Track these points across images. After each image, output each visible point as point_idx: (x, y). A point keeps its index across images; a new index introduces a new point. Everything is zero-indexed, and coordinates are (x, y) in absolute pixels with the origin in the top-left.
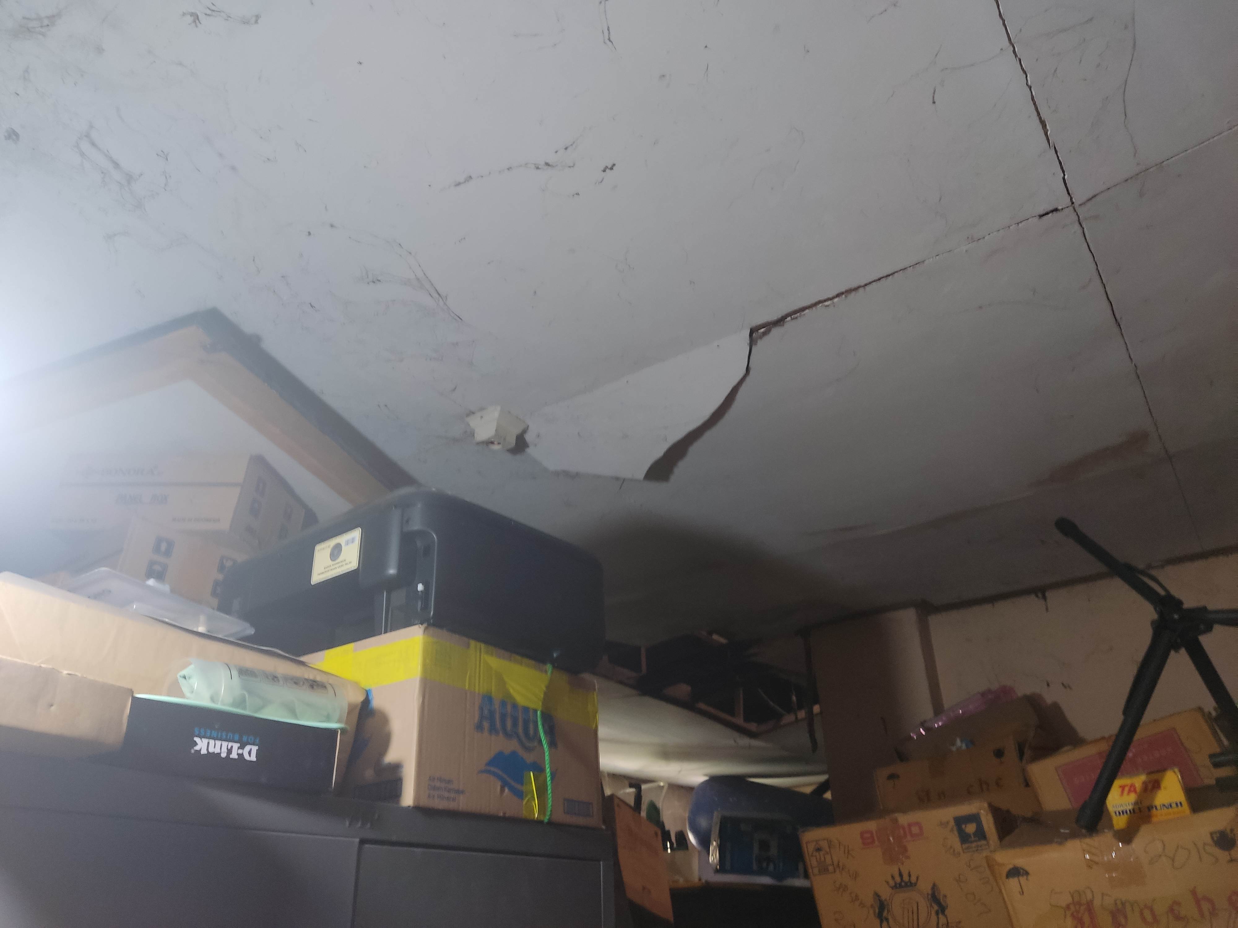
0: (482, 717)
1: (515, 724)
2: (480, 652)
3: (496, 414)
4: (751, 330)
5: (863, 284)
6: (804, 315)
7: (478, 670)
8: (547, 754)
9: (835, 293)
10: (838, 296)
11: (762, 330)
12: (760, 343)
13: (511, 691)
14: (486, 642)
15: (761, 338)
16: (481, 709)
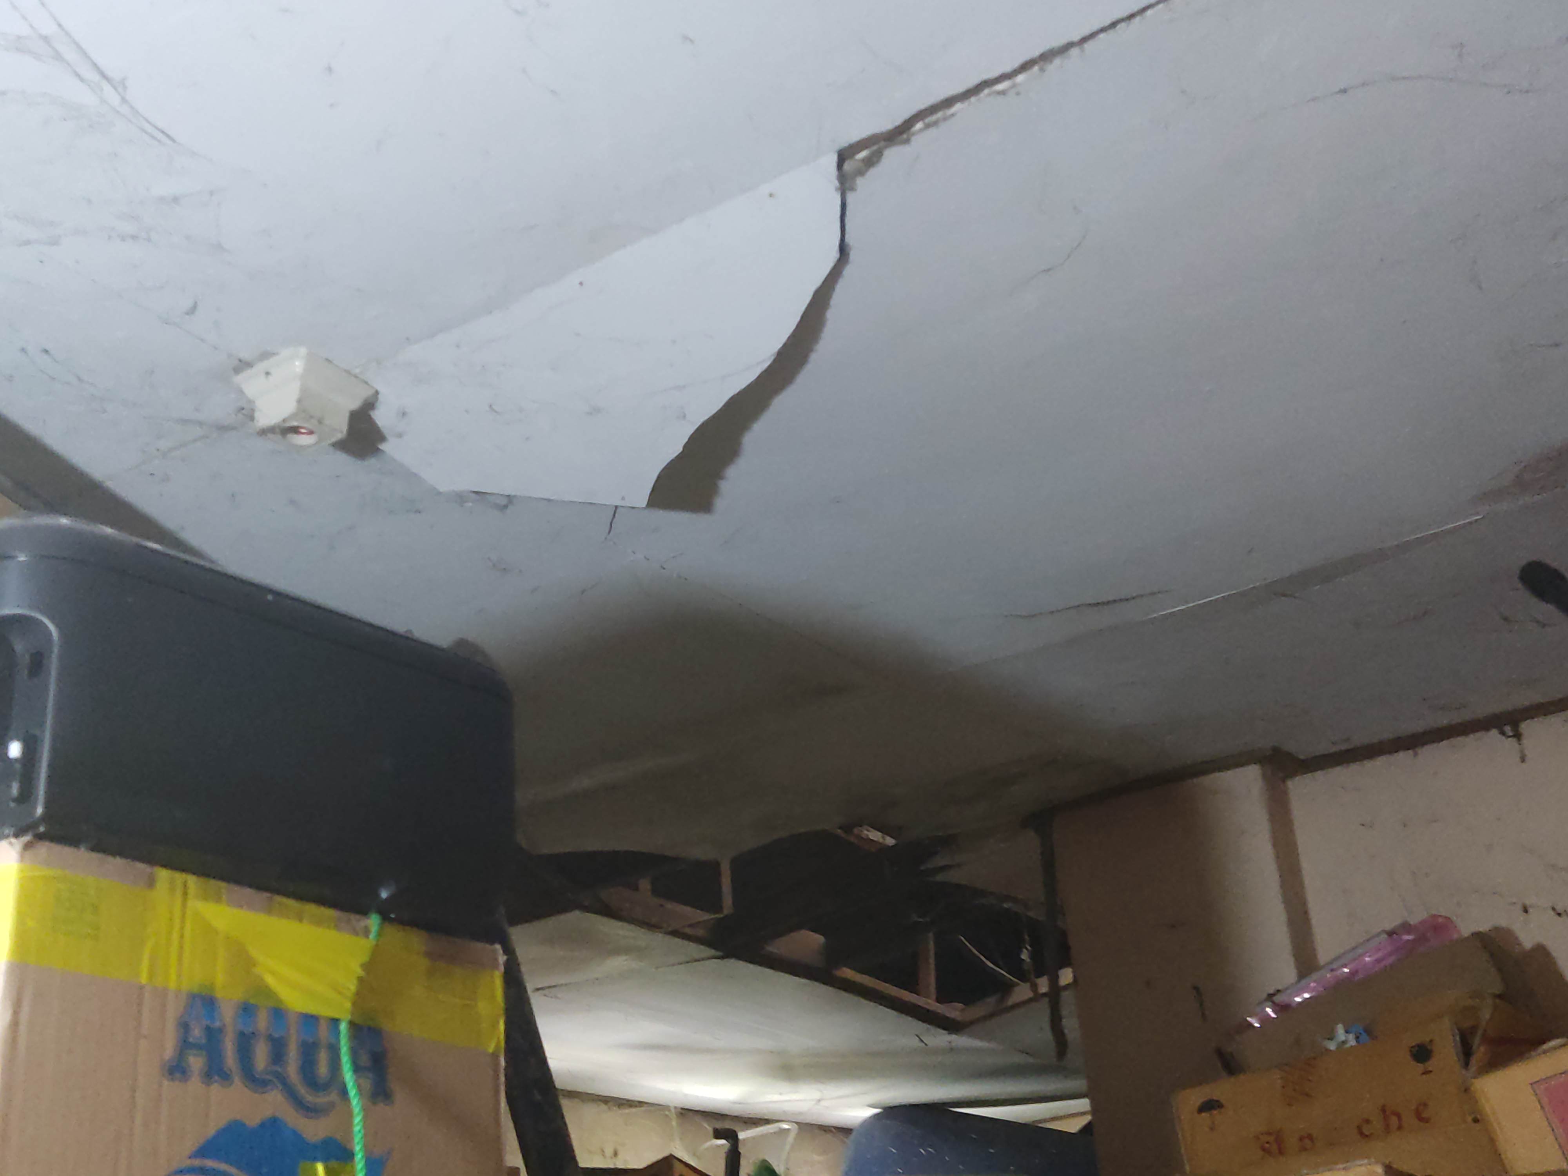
0: (185, 1045)
1: (278, 1055)
2: (185, 894)
3: (298, 366)
4: (843, 156)
5: (1076, 38)
6: (953, 115)
7: (175, 936)
8: (358, 1119)
9: (1016, 64)
10: (1025, 67)
11: (863, 154)
12: (860, 182)
13: (270, 980)
14: (203, 871)
15: (861, 173)
16: (184, 1027)
